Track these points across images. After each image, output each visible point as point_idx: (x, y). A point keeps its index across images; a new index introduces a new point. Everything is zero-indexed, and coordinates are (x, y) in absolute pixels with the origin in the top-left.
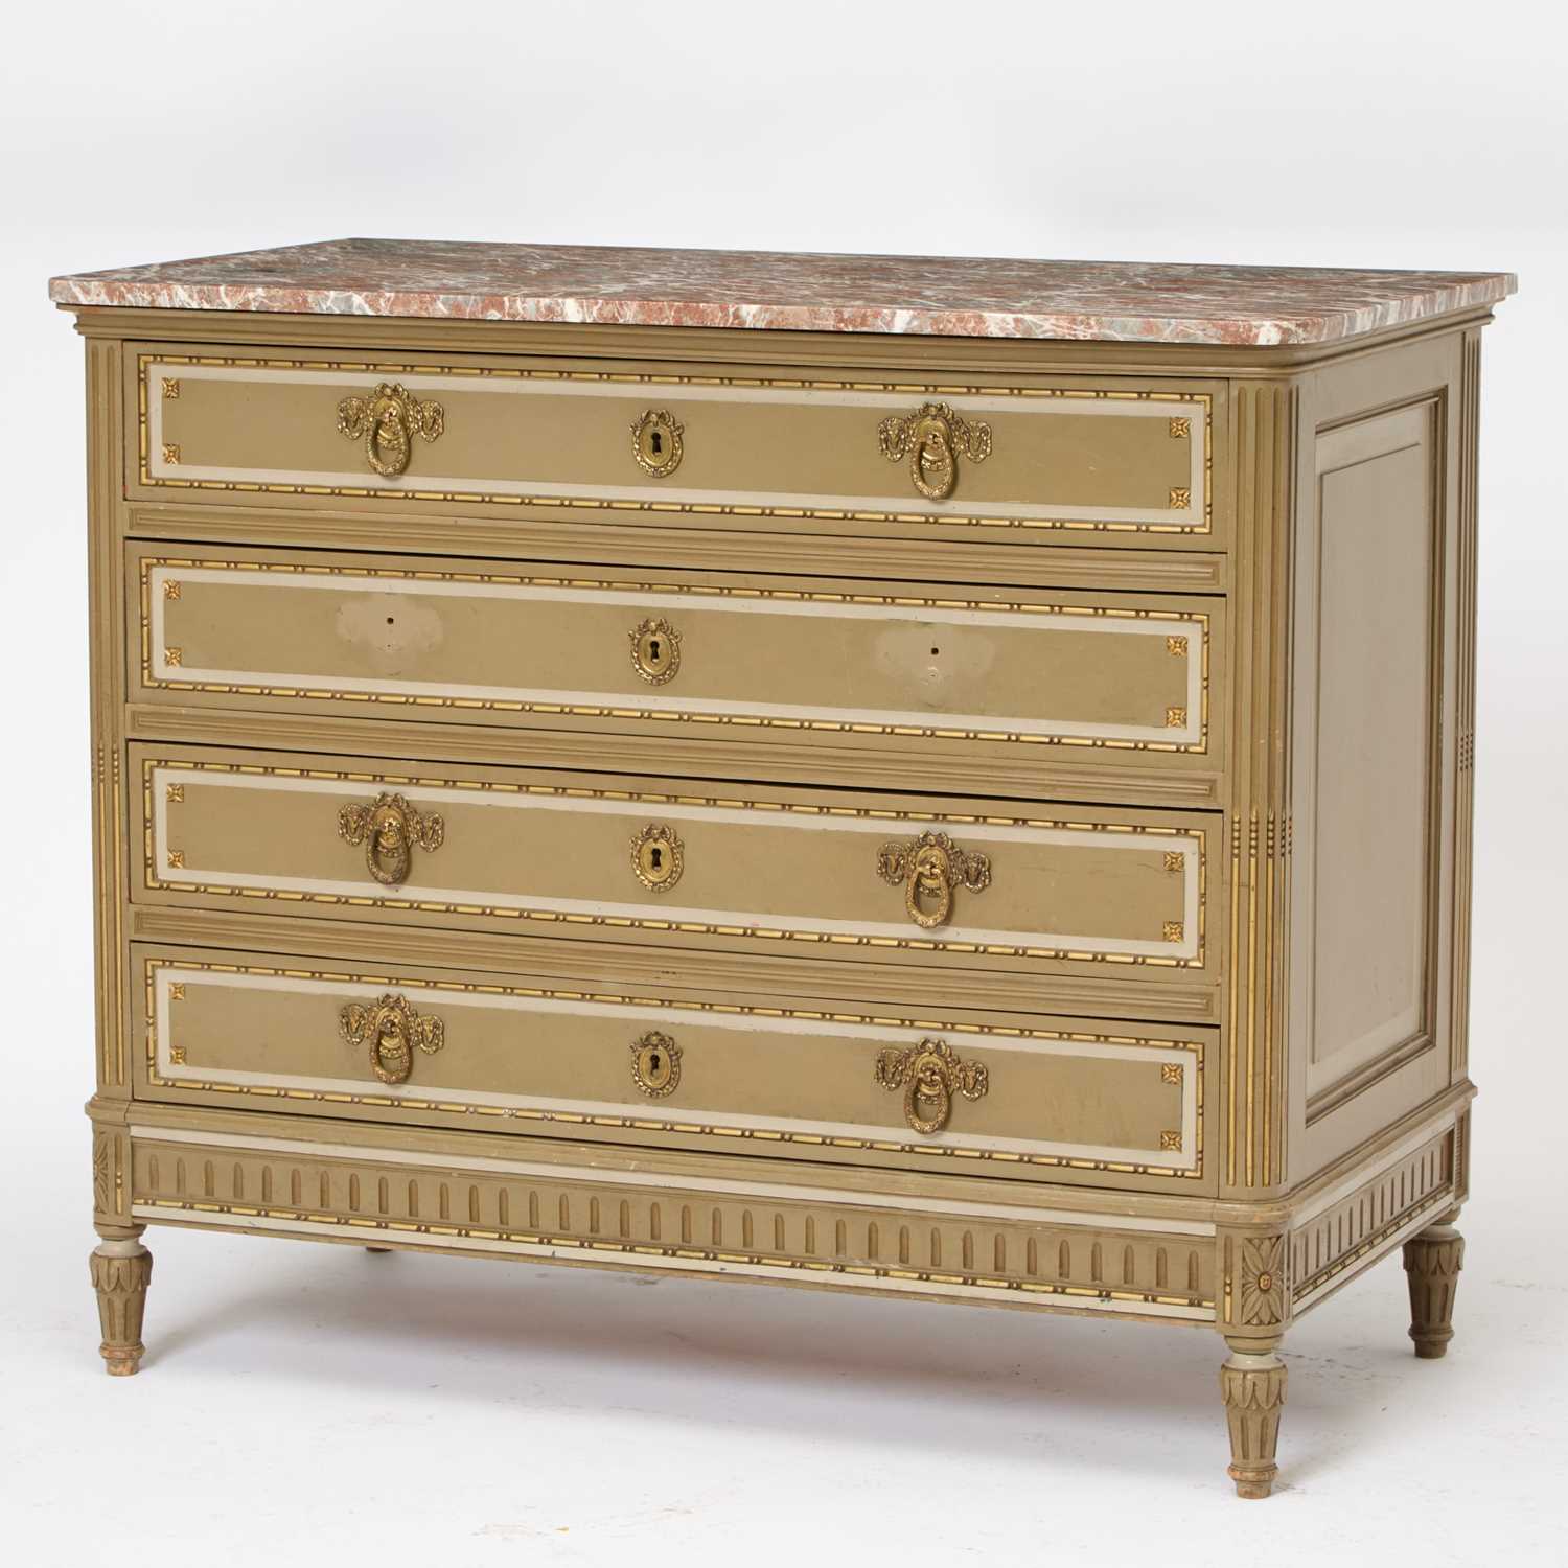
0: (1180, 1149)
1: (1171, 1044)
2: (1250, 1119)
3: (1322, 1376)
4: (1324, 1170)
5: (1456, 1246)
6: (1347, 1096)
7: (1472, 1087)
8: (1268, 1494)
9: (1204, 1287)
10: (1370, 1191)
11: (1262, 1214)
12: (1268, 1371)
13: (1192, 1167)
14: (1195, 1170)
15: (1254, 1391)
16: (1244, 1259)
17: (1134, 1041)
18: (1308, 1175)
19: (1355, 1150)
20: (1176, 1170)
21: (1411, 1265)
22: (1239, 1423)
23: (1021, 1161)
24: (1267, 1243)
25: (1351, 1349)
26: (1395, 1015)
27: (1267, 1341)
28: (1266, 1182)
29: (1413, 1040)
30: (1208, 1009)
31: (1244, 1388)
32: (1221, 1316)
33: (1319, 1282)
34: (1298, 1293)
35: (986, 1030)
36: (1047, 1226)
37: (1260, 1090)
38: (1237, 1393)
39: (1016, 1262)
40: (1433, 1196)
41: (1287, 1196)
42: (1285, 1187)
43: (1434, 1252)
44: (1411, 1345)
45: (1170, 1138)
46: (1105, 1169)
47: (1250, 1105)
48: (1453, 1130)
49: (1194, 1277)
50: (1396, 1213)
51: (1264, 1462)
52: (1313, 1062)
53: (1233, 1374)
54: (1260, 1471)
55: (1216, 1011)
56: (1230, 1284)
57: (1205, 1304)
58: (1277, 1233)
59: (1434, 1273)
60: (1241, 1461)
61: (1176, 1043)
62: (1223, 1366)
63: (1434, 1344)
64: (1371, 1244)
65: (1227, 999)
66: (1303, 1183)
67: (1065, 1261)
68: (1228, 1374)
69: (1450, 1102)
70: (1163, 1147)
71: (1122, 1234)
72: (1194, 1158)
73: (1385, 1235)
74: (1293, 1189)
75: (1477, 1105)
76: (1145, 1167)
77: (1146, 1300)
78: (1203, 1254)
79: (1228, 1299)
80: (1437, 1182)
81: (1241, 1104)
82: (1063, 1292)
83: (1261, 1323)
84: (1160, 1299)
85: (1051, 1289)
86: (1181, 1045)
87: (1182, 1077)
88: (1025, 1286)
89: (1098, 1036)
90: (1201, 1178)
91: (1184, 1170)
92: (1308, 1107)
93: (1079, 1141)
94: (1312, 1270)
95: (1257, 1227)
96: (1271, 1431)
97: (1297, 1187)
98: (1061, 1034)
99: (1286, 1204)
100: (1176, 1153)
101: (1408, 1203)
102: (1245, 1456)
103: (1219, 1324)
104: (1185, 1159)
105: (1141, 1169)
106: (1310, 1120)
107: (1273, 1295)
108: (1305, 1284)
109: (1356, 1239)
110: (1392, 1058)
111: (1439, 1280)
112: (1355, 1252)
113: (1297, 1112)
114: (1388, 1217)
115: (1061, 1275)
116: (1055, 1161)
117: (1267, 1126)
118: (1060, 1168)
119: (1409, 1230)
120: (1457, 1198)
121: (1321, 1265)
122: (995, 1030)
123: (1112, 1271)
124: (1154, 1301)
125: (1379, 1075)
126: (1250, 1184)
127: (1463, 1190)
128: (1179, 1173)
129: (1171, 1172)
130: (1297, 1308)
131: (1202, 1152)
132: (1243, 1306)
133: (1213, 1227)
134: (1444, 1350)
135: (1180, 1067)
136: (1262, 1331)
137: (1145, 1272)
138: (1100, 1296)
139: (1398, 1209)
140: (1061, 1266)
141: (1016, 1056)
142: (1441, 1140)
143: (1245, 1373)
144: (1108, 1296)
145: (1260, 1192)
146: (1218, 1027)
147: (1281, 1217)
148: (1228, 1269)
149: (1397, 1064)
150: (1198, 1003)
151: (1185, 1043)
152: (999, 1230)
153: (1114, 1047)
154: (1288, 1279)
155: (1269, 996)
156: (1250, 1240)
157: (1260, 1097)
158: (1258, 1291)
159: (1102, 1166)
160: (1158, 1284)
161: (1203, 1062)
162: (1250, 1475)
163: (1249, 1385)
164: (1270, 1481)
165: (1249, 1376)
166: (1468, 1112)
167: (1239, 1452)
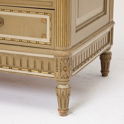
0: (46, 38)
1: (44, 14)
2: (62, 31)
3: (82, 81)
4: (81, 42)
5: (110, 55)
6: (86, 25)
7: (114, 22)
8: (67, 115)
9: (52, 70)
10: (91, 46)
11: (64, 53)
12: (66, 89)
13: (49, 42)
14: (50, 43)
15: (63, 93)
16: (60, 63)
17: (35, 13)
18: (76, 44)
19: (88, 37)
20: (45, 43)
21: (101, 58)
22: (60, 100)
23: (11, 40)
24: (66, 60)
25: (89, 74)
26: (98, 7)
27: (66, 82)
28: (66, 46)
29: (102, 13)
30: (52, 5)
31: (61, 93)
32: (55, 76)
33: (79, 67)
34: (74, 70)
35: (3, 10)
36: (17, 55)
37: (64, 25)
38: (59, 94)
39: (11, 63)
40: (106, 45)
41: (71, 49)
42: (70, 47)
43: (106, 56)
44: (101, 74)
45: (44, 36)
46: (30, 42)
47: (62, 28)
48: (110, 32)
49: (49, 67)
50: (97, 49)
51: (65, 109)
52: (78, 18)
53: (58, 89)
54: (65, 111)
55: (54, 6)
56: (57, 69)
57: (52, 73)
58: (68, 58)
59: (106, 60)
60: (60, 108)
61: (45, 13)
62: (56, 87)
63: (105, 74)
64: (92, 57)
65: (56, 3)
66: (75, 46)
67: (21, 63)
68: (57, 89)
69: (109, 26)
70: (42, 37)
71: (33, 57)
72: (49, 40)
73: (95, 55)
74: (72, 47)
75: (115, 26)
76: (38, 42)
77: (39, 72)
78: (51, 62)
79: (57, 72)
80: (106, 42)
81: (60, 28)
82: (21, 70)
83: (64, 78)
84: (42, 72)
85: (18, 69)
86: (46, 14)
87: (46, 21)
88: (12, 68)
89: (27, 12)
90: (51, 45)
91: (47, 43)
92: (76, 28)
93: (24, 36)
94: (77, 64)
95: (63, 56)
96: (67, 102)
97: (73, 46)
98: (19, 11)
99: (70, 51)
100: (45, 39)
101: (100, 47)
102: (61, 107)
103: (55, 78)
104: (47, 40)
105: (37, 43)
106: (76, 31)
107: (67, 72)
108: (76, 68)
109: (88, 56)
110: (97, 17)
111: (107, 61)
112: (88, 59)
113: (73, 29)
114: (95, 50)
115: (20, 66)
116: (19, 40)
117: (66, 33)
118: (20, 42)
119: (100, 53)
120: (110, 45)
121: (80, 63)
122: (5, 10)
123: (31, 66)
124: (41, 72)
125: (94, 20)
126: (62, 46)
127: (112, 43)
128: (46, 44)
129: (44, 43)
130: (73, 74)
131: (51, 39)
132: (60, 74)
133: (54, 56)
134: (108, 75)
135: (46, 19)
136: (65, 80)
137: (39, 66)
138: (29, 71)
139: (98, 49)
140: (20, 64)
141: (10, 16)
142: (107, 34)
143: (61, 89)
144: (31, 71)
145: (64, 48)
146: (54, 10)
147: (69, 54)
148: (57, 66)
149: (98, 18)
150: (50, 4)
151: (47, 13)
152: (7, 56)
153: (31, 14)
154: (71, 68)
155: (66, 3)
156: (62, 59)
157: (64, 26)
158: (64, 71)
159: (29, 42)
160: (42, 69)
161: (51, 18)
162: (62, 111)
163: (62, 92)
164: (67, 112)
165: (62, 90)
166: (113, 28)
167: (60, 106)
